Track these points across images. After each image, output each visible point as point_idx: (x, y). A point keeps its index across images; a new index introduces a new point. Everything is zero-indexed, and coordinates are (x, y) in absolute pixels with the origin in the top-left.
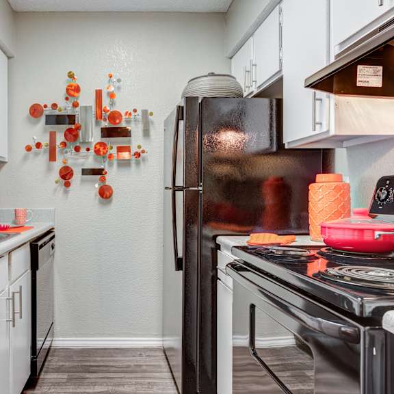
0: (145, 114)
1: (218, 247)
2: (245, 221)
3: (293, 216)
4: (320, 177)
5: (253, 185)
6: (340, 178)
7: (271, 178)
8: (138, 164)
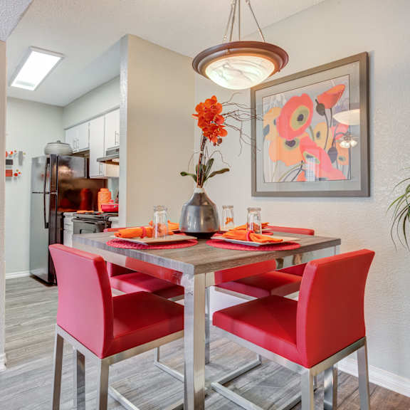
0: (21, 153)
1: (64, 217)
2: (74, 207)
3: (93, 205)
4: (102, 190)
5: (76, 192)
6: (108, 190)
7: (84, 190)
8: (15, 179)
